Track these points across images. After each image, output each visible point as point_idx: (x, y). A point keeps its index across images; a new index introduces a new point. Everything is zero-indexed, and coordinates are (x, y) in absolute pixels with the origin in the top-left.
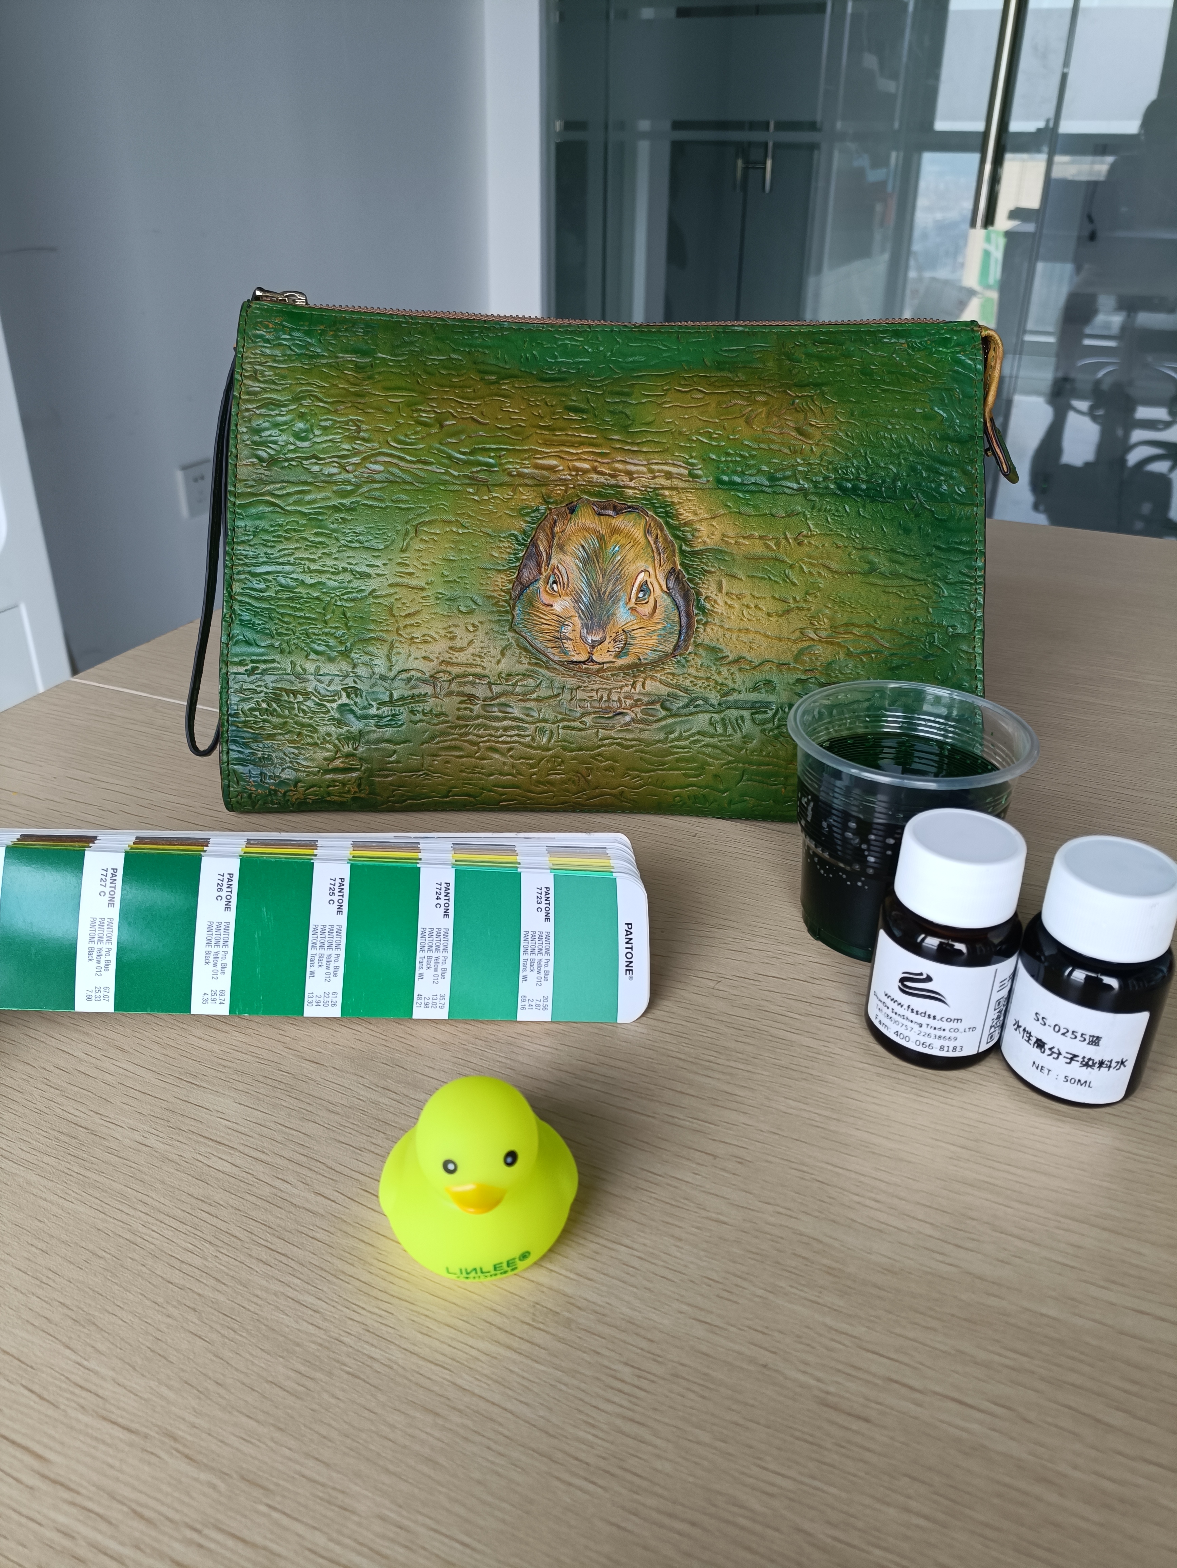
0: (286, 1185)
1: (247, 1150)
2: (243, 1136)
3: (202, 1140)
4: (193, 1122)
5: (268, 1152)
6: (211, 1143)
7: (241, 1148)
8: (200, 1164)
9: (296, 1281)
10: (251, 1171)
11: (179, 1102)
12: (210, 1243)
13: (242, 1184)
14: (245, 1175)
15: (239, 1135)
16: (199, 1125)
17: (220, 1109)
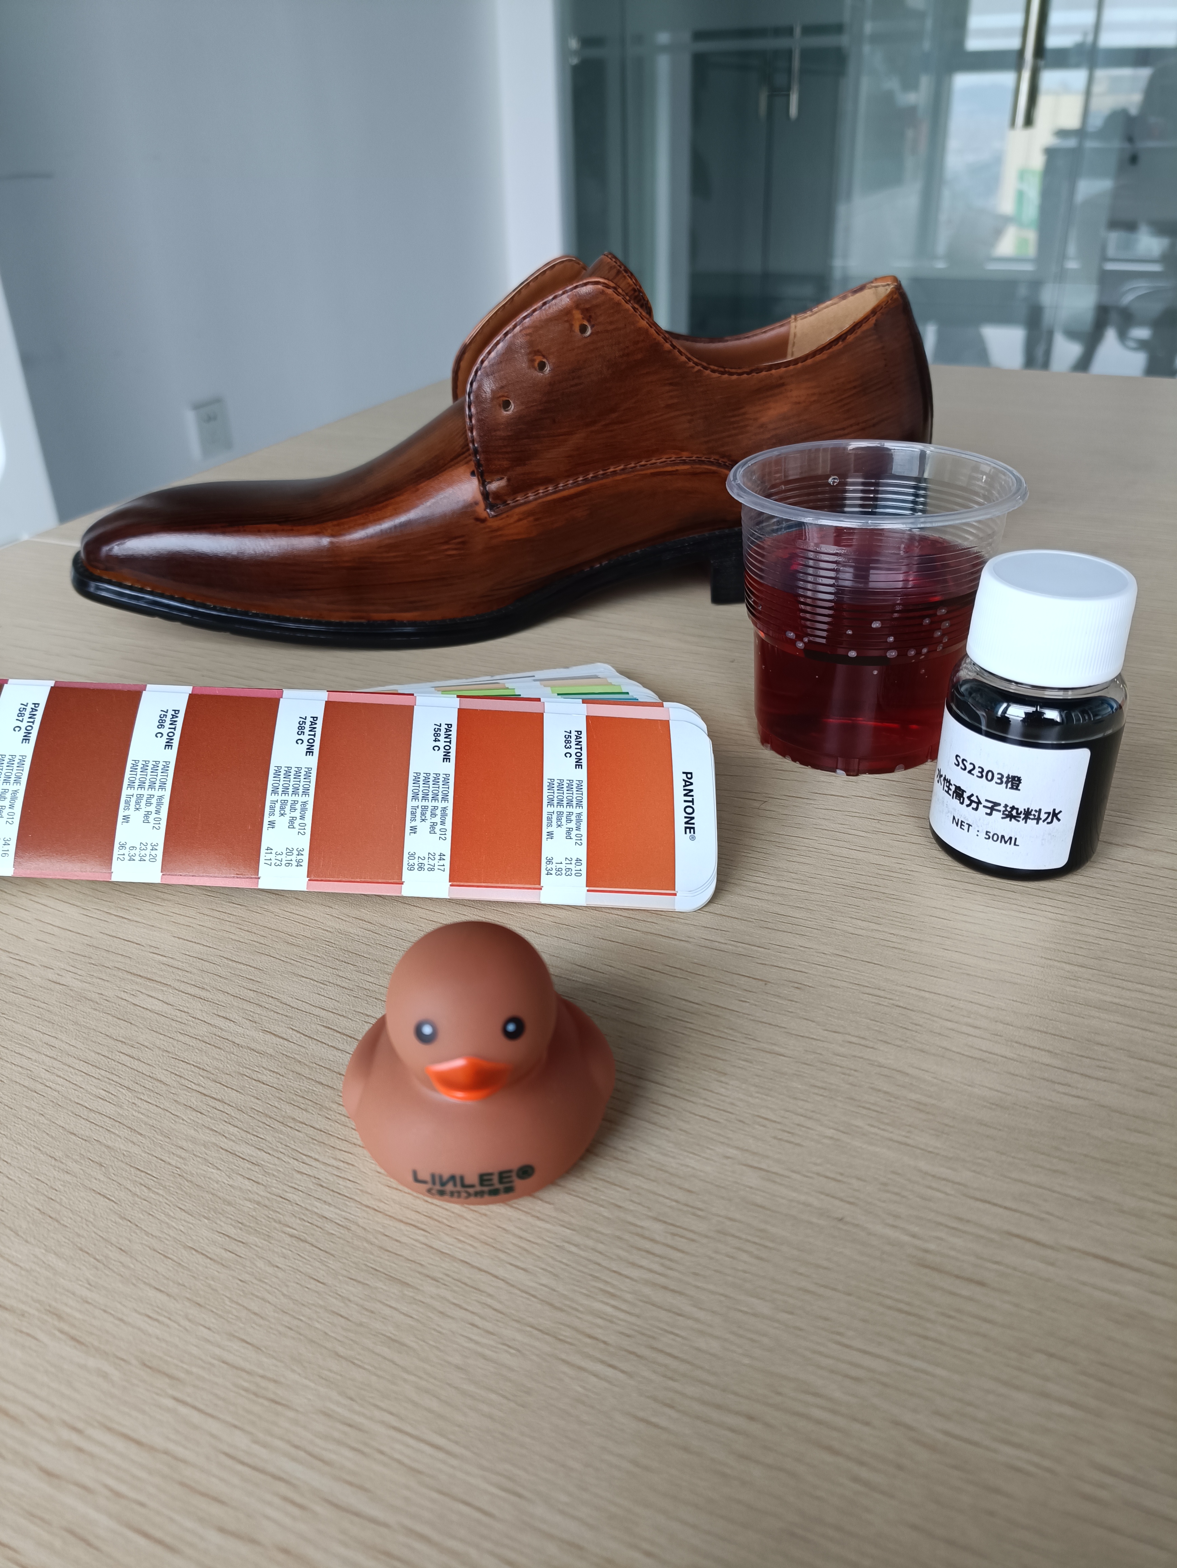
0: (228, 1023)
1: (183, 987)
2: (180, 972)
3: (129, 977)
4: (120, 958)
5: (208, 988)
6: (139, 980)
7: (176, 985)
8: (124, 1003)
9: (232, 1129)
10: (186, 1010)
11: (105, 937)
12: (128, 1088)
13: (174, 1024)
14: (178, 1013)
15: (174, 970)
16: (128, 961)
17: (153, 944)
